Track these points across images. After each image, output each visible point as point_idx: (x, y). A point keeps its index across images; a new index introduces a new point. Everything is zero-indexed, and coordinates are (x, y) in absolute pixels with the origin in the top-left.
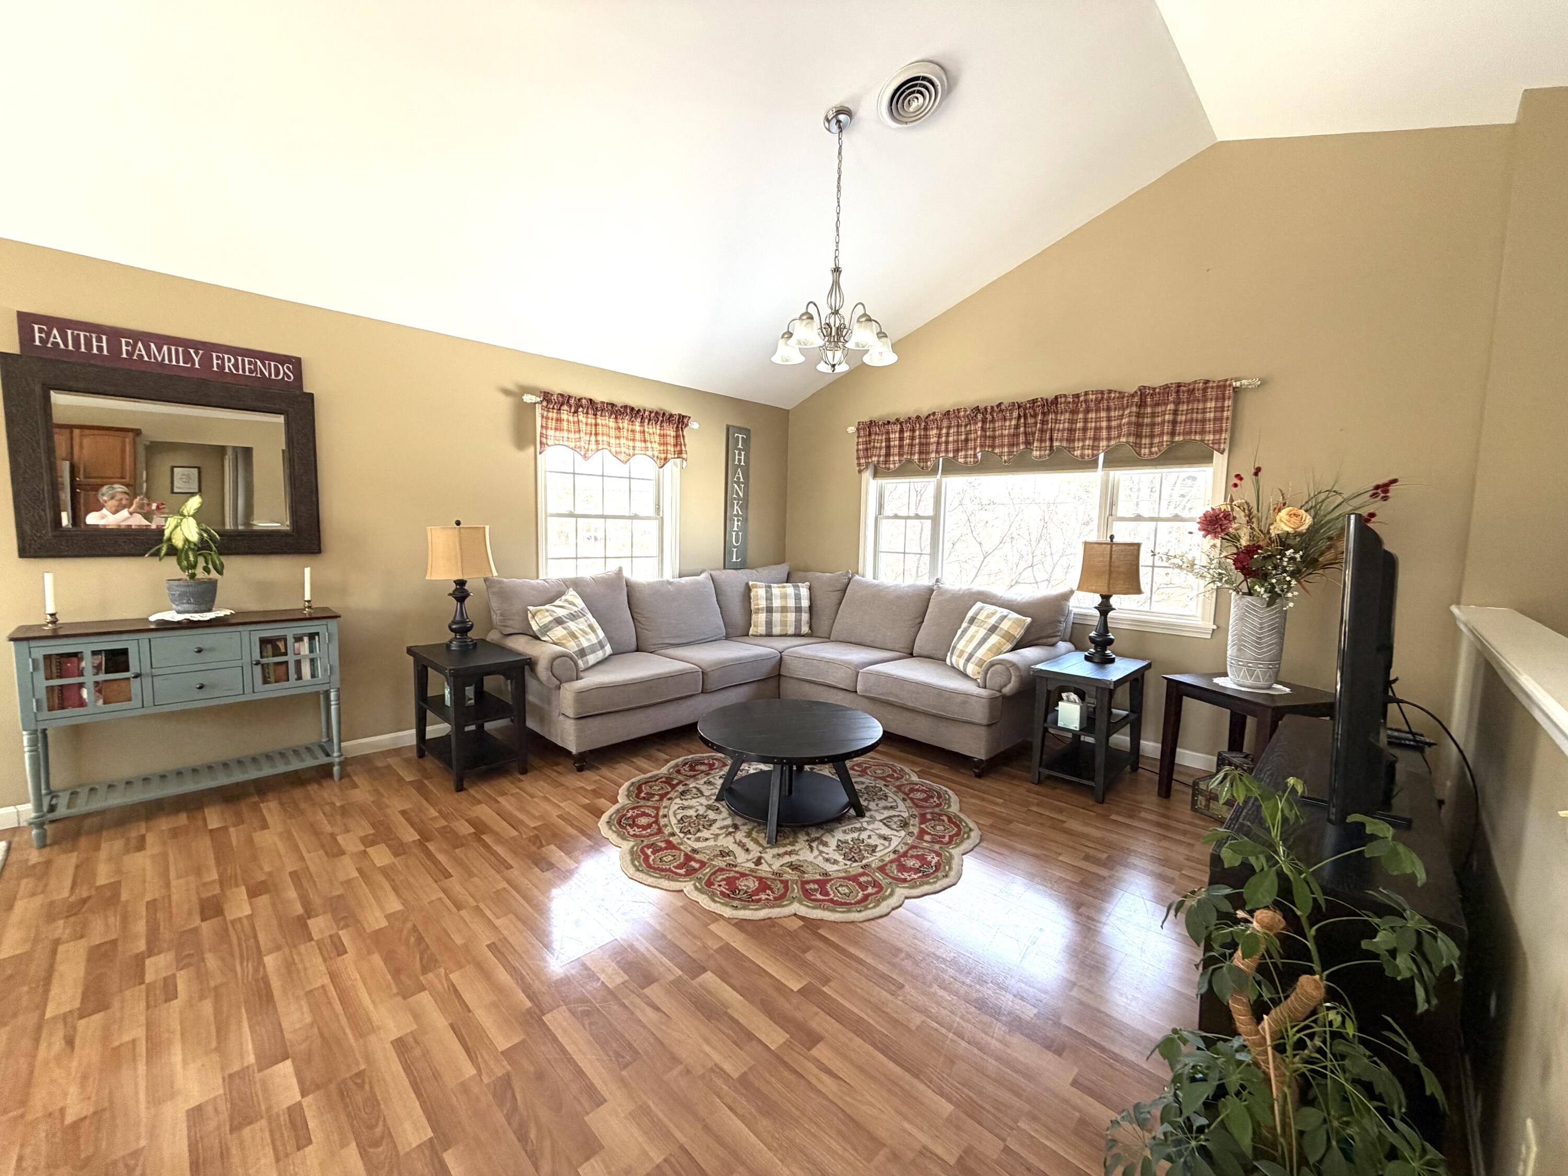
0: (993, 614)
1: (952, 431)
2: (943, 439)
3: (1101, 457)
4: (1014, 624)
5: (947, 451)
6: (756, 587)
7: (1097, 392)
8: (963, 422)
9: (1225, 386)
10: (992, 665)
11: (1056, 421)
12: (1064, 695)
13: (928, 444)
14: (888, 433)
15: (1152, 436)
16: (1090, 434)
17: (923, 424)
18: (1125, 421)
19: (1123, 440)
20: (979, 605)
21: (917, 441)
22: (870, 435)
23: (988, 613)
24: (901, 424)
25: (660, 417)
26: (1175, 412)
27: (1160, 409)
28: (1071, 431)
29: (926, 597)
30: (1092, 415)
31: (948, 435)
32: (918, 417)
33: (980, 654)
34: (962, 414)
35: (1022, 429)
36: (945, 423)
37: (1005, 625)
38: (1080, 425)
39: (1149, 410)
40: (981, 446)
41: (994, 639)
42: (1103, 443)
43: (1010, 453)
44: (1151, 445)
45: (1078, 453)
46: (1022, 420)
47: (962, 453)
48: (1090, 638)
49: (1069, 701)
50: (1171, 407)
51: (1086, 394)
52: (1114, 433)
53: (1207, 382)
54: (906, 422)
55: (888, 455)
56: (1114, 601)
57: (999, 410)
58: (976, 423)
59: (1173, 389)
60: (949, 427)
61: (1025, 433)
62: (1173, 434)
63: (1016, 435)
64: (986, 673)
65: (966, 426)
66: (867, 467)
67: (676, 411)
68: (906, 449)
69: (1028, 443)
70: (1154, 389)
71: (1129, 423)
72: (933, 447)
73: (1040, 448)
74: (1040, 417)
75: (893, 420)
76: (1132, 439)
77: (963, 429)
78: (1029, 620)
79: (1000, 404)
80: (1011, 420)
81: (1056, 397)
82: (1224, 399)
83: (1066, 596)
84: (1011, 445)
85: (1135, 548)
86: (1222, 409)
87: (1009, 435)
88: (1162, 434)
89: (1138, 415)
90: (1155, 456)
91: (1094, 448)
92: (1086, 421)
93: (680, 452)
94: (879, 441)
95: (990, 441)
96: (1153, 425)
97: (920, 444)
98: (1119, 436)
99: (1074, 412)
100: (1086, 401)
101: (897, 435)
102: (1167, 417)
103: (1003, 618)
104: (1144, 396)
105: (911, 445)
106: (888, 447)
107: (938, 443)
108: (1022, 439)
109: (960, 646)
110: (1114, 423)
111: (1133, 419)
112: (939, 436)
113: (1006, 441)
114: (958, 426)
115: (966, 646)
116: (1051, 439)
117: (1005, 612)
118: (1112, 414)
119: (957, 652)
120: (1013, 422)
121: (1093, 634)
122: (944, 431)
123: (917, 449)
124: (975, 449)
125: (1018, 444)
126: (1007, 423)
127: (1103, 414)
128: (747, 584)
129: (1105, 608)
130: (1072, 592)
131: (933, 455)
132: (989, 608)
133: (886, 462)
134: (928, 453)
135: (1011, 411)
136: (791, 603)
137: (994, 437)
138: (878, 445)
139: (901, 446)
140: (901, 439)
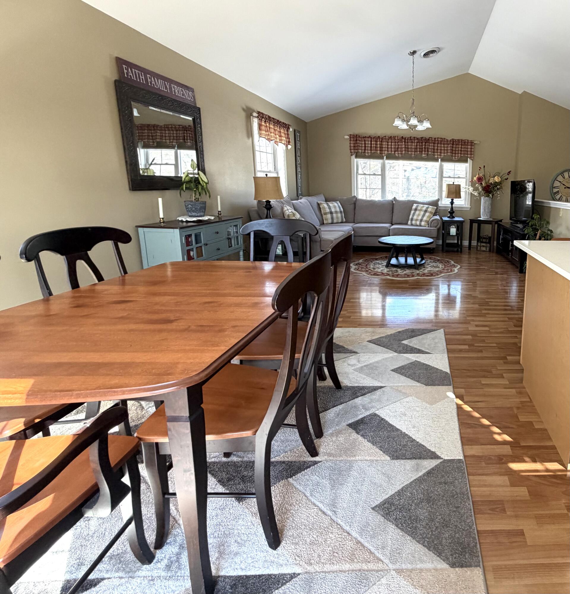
1: (393, 144)
2: (390, 146)
3: (440, 158)
4: (431, 209)
7: (441, 138)
9: (472, 142)
10: (430, 221)
11: (429, 146)
12: (449, 226)
13: (383, 147)
14: (365, 141)
17: (381, 140)
20: (416, 205)
22: (356, 140)
23: (421, 207)
24: (371, 138)
28: (434, 149)
29: (392, 203)
32: (379, 137)
33: (424, 219)
34: (396, 138)
35: (418, 147)
39: (455, 146)
40: (404, 151)
42: (443, 154)
43: (414, 154)
44: (455, 156)
45: (436, 156)
47: (397, 152)
48: (449, 212)
49: (453, 228)
50: (460, 146)
51: (438, 138)
53: (468, 140)
54: (374, 138)
55: (365, 150)
58: (402, 142)
59: (460, 141)
62: (461, 154)
66: (353, 154)
69: (421, 152)
70: (456, 140)
71: (450, 149)
72: (385, 149)
73: (425, 154)
74: (424, 143)
75: (368, 136)
76: (451, 154)
77: (397, 144)
78: (436, 208)
79: (411, 137)
81: (429, 138)
82: (472, 146)
86: (472, 149)
88: (458, 153)
89: (452, 147)
90: (456, 160)
91: (440, 155)
92: (438, 147)
96: (456, 150)
97: (380, 147)
98: (447, 153)
102: (459, 149)
104: (453, 141)
105: (376, 147)
107: (388, 148)
110: (445, 149)
113: (413, 150)
114: (395, 142)
115: (417, 218)
116: (428, 151)
117: (427, 206)
118: (445, 146)
119: (413, 220)
120: (416, 144)
122: (390, 143)
123: (378, 149)
125: (417, 152)
129: (452, 203)
134: (383, 151)
135: (415, 140)
137: (408, 148)
138: (361, 145)
139: (371, 147)
140: (371, 144)
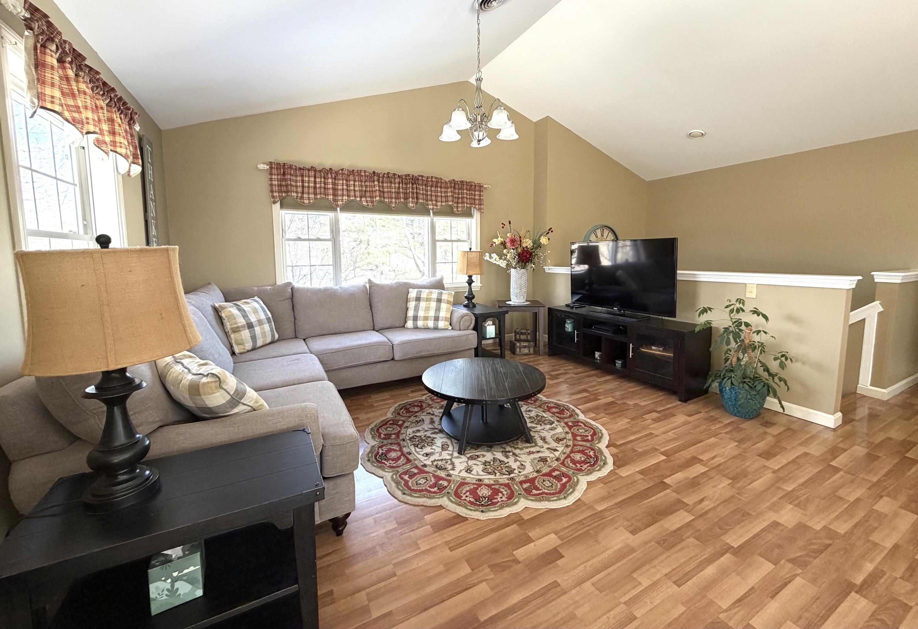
1: (357, 183)
2: (352, 188)
5: (354, 197)
8: (363, 179)
9: (480, 186)
11: (419, 189)
13: (338, 190)
14: (302, 176)
16: (433, 198)
17: (333, 175)
18: (448, 194)
19: (448, 203)
20: (415, 290)
22: (284, 174)
23: (425, 293)
24: (315, 171)
26: (467, 194)
27: (460, 191)
28: (426, 195)
29: (367, 292)
30: (433, 189)
31: (354, 186)
32: (331, 169)
35: (401, 190)
36: (351, 177)
38: (429, 193)
39: (456, 191)
42: (439, 204)
43: (397, 203)
44: (457, 207)
45: (430, 207)
46: (401, 185)
47: (363, 199)
50: (465, 191)
51: (432, 177)
52: (443, 200)
53: (474, 183)
54: (320, 171)
55: (303, 192)
57: (390, 177)
58: (374, 181)
59: (464, 183)
60: (355, 181)
61: (404, 193)
62: (467, 203)
63: (398, 193)
65: (365, 182)
66: (280, 200)
68: (320, 190)
69: (406, 198)
70: (458, 182)
71: (450, 196)
72: (343, 192)
73: (412, 203)
74: (411, 185)
75: (308, 166)
76: (452, 204)
77: (363, 184)
79: (388, 173)
80: (395, 183)
81: (418, 176)
82: (480, 192)
84: (397, 198)
86: (480, 195)
87: (395, 192)
88: (462, 203)
89: (453, 192)
90: (460, 212)
91: (436, 205)
92: (432, 191)
94: (295, 181)
95: (382, 194)
96: (458, 198)
98: (447, 201)
99: (426, 185)
100: (432, 181)
102: (464, 196)
103: (436, 293)
104: (454, 184)
106: (303, 187)
108: (402, 195)
109: (419, 316)
111: (452, 194)
113: (394, 195)
114: (360, 181)
115: (426, 313)
116: (417, 198)
120: (396, 185)
125: (400, 198)
126: (393, 185)
127: (439, 189)
129: (470, 282)
131: (344, 198)
133: (302, 198)
134: (338, 196)
135: (395, 179)
138: (294, 184)
139: (315, 188)
140: (315, 182)
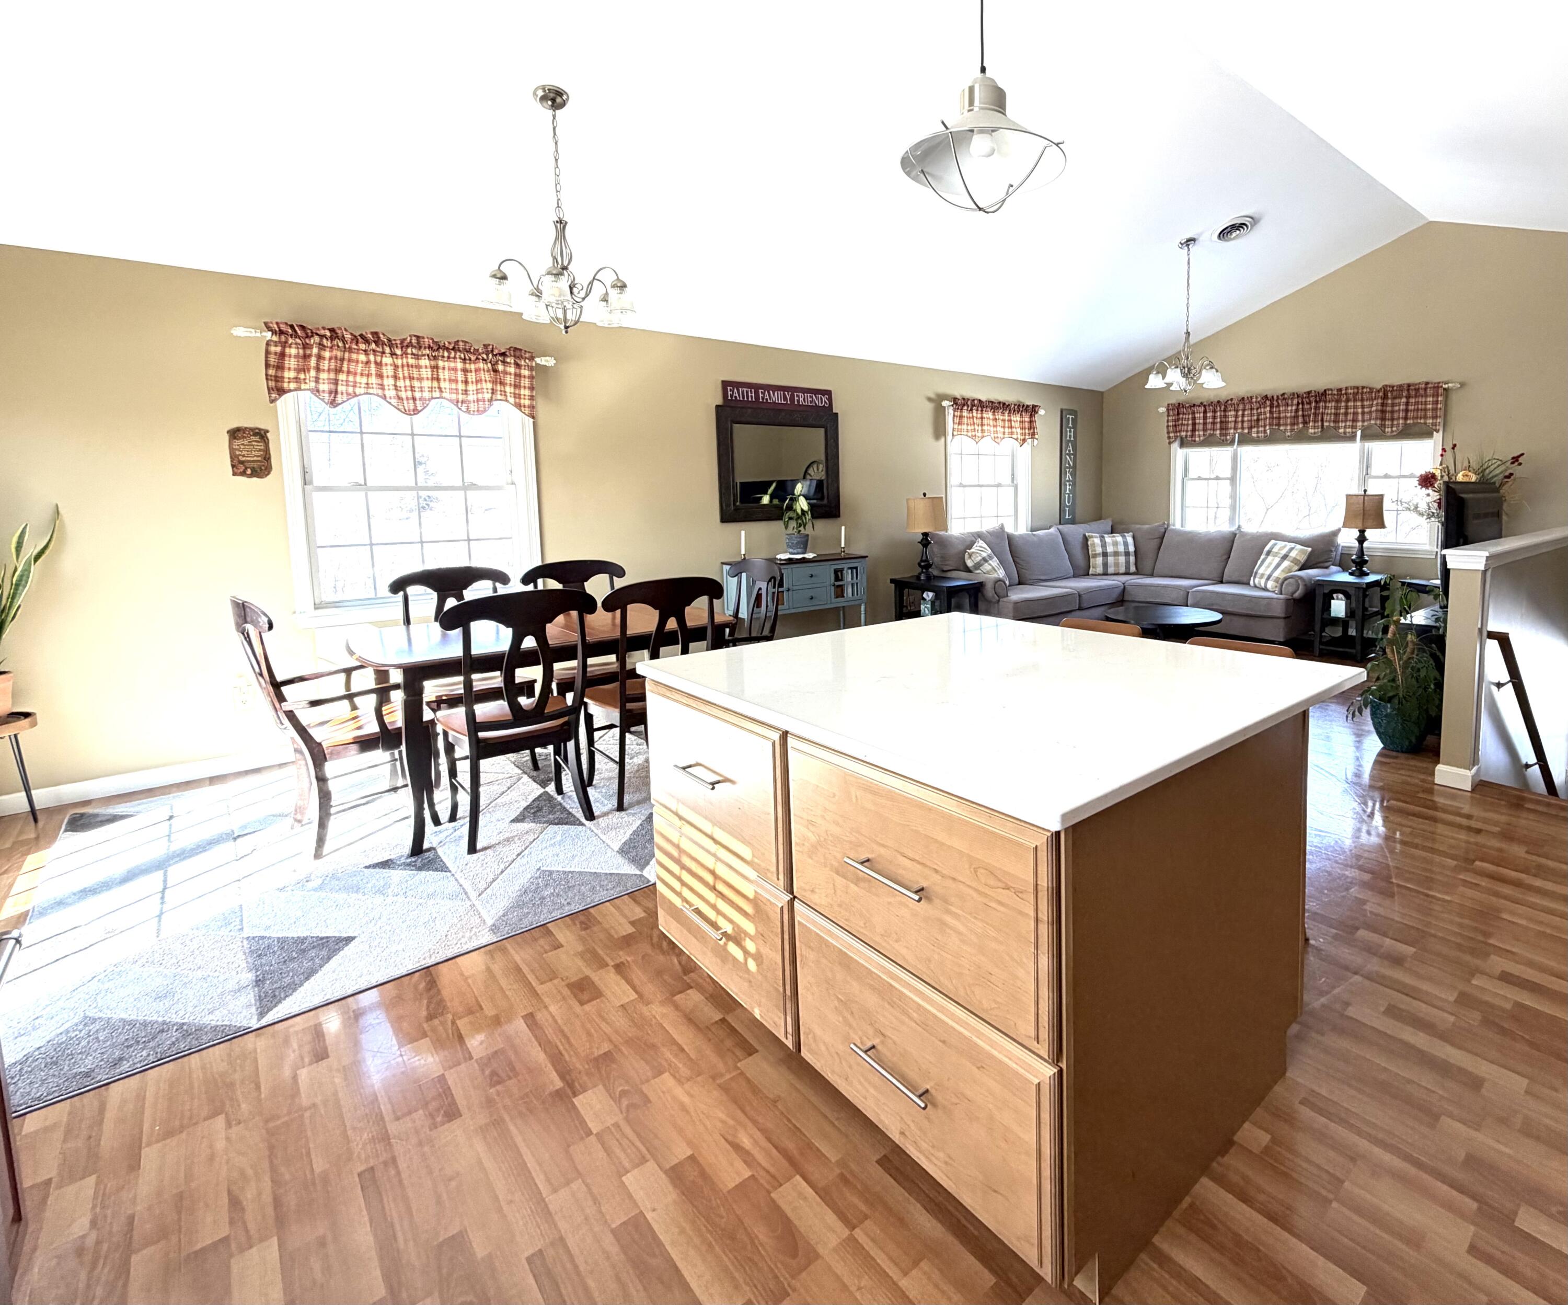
0: (1285, 546)
2: (1240, 419)
3: (1359, 433)
4: (1299, 553)
5: (1243, 428)
6: (1092, 537)
7: (1354, 387)
8: (1255, 406)
9: (1438, 387)
10: (1286, 579)
11: (1326, 407)
12: (1335, 596)
13: (1227, 422)
14: (1193, 413)
15: (1392, 420)
16: (1350, 417)
18: (1374, 409)
19: (1373, 422)
20: (1273, 542)
21: (1218, 420)
22: (1178, 414)
23: (1280, 547)
24: (1205, 406)
25: (1021, 408)
26: (1407, 404)
27: (1397, 401)
28: (1336, 415)
29: (1231, 539)
31: (1243, 415)
33: (1276, 574)
34: (1254, 400)
35: (1300, 413)
36: (1241, 407)
37: (1293, 554)
38: (1342, 411)
39: (1390, 401)
40: (1270, 425)
41: (1286, 563)
42: (1359, 424)
43: (1292, 430)
45: (1341, 431)
46: (1300, 406)
48: (1353, 561)
49: (1338, 599)
50: (1404, 400)
51: (1347, 388)
52: (1367, 417)
53: (1427, 383)
54: (1208, 405)
55: (1194, 430)
56: (1369, 533)
57: (1284, 398)
58: (1265, 407)
59: (1405, 387)
60: (1244, 410)
61: (1303, 416)
62: (1406, 418)
63: (1296, 417)
64: (1282, 585)
65: (1257, 409)
66: (1175, 440)
67: (1029, 402)
68: (1209, 426)
70: (1393, 387)
71: (1377, 411)
72: (1232, 425)
73: (1314, 427)
74: (1313, 404)
75: (1196, 402)
76: (1378, 422)
78: (1310, 549)
80: (1292, 405)
81: (1325, 391)
82: (1438, 396)
83: (1335, 533)
84: (1293, 424)
85: (1380, 498)
86: (1437, 402)
87: (1291, 417)
88: (1398, 418)
89: (1383, 405)
90: (1395, 433)
91: (1353, 427)
92: (1347, 407)
93: (1033, 434)
94: (1187, 420)
95: (1276, 421)
96: (1392, 412)
97: (1221, 422)
98: (1370, 419)
99: (1338, 401)
101: (1202, 415)
102: (1402, 407)
103: (1292, 549)
104: (1386, 392)
105: (1214, 423)
106: (1194, 424)
107: (1236, 422)
108: (1300, 420)
109: (1261, 571)
110: (1366, 410)
111: (1379, 408)
112: (1236, 416)
113: (1289, 421)
114: (1252, 409)
115: (1266, 570)
116: (1322, 420)
117: (1293, 545)
118: (1365, 403)
119: (1258, 576)
120: (1294, 408)
121: (1354, 557)
122: (1240, 413)
123: (1218, 426)
124: (1265, 426)
125: (1298, 424)
126: (1289, 408)
128: (1085, 535)
129: (1362, 539)
130: (1339, 530)
131: (1232, 431)
132: (1281, 544)
133: (1192, 436)
134: (1227, 429)
135: (1292, 399)
136: (1121, 549)
137: (1279, 418)
138: (1186, 423)
139: (1205, 423)
140: (1205, 418)
